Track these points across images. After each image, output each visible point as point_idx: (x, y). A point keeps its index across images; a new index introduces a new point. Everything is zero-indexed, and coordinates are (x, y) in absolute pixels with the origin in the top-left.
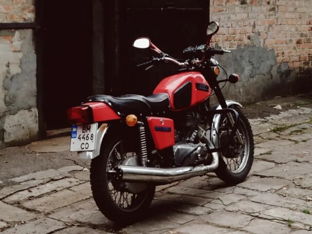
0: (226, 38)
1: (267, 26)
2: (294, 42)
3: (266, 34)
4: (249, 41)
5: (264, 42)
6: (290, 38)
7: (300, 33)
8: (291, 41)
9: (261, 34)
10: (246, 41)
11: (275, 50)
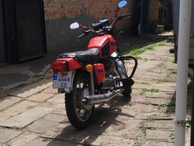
0: (69, 12)
1: (90, 4)
2: (104, 12)
3: (89, 9)
4: (81, 12)
5: (89, 13)
6: (101, 10)
7: (106, 7)
8: (102, 12)
9: (87, 8)
10: (80, 13)
11: (94, 17)
